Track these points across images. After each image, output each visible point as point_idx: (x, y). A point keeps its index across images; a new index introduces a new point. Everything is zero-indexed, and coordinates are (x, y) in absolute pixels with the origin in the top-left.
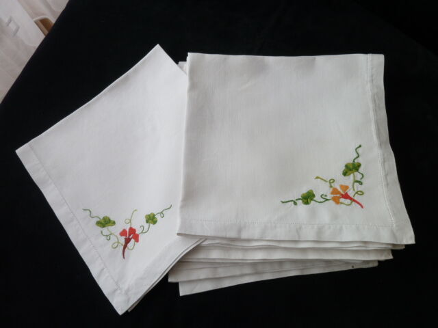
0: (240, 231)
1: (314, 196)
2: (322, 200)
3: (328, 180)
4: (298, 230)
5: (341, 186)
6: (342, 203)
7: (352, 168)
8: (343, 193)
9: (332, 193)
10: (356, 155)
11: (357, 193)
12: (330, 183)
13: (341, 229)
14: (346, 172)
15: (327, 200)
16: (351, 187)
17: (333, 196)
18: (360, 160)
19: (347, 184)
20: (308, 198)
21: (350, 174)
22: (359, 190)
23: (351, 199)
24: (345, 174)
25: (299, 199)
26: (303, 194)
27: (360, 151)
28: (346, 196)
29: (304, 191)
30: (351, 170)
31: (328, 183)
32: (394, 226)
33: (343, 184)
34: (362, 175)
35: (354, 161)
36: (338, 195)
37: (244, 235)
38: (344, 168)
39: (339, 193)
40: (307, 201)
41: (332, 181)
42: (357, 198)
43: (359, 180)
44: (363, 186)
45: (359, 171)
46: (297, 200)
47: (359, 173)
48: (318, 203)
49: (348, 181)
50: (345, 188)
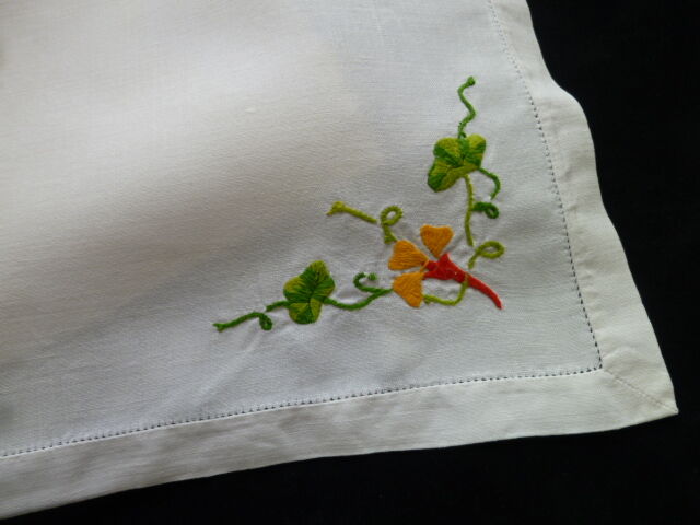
1: (331, 285)
3: (376, 216)
5: (426, 233)
6: (428, 300)
7: (457, 158)
8: (430, 258)
9: (395, 265)
10: (462, 112)
11: (481, 251)
12: (386, 226)
14: (441, 176)
15: (378, 293)
16: (459, 231)
17: (397, 275)
19: (437, 224)
20: (309, 295)
21: (454, 182)
22: (487, 239)
23: (460, 277)
24: (437, 180)
25: (279, 305)
26: (292, 283)
28: (443, 270)
29: (291, 269)
30: (453, 164)
31: (377, 232)
33: (433, 226)
34: (495, 178)
35: (461, 132)
36: (417, 270)
38: (431, 158)
39: (418, 260)
40: (309, 310)
41: (391, 215)
42: (482, 271)
43: (487, 199)
44: (502, 222)
45: (484, 165)
46: (270, 308)
47: (483, 172)
48: (347, 313)
49: (450, 210)
50: (436, 238)
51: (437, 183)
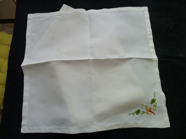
1: (140, 111)
2: (143, 113)
6: (149, 114)
7: (153, 101)
8: (149, 110)
9: (146, 110)
10: (154, 96)
11: (154, 110)
12: (146, 107)
16: (152, 108)
19: (151, 107)
23: (152, 112)
26: (136, 111)
28: (150, 111)
29: (137, 109)
30: (153, 102)
31: (145, 107)
35: (154, 98)
38: (151, 101)
42: (154, 112)
43: (155, 105)
44: (156, 107)
45: (156, 102)
46: (134, 113)
48: (141, 114)
49: (152, 106)
50: (150, 108)
51: (151, 103)
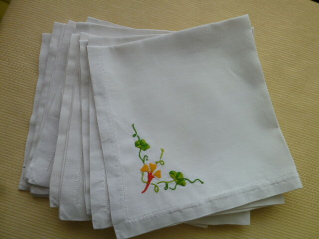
0: (100, 94)
1: (145, 150)
2: (142, 157)
3: (162, 159)
4: (110, 141)
5: (159, 172)
6: (143, 174)
7: (179, 179)
8: (153, 174)
9: (151, 165)
10: (192, 180)
11: (156, 186)
12: (160, 162)
13: (117, 176)
14: (173, 174)
15: (143, 161)
16: (161, 180)
17: (148, 165)
18: (188, 184)
20: (142, 145)
21: (172, 177)
22: (159, 188)
23: (149, 181)
24: (172, 173)
25: (139, 138)
26: (144, 141)
27: (198, 183)
28: (150, 177)
29: (148, 141)
30: (177, 177)
31: (159, 160)
32: (129, 221)
33: (161, 173)
34: (175, 189)
35: (186, 179)
36: (150, 170)
37: (97, 99)
39: (152, 171)
40: (138, 145)
41: (162, 162)
42: (151, 187)
43: (169, 186)
44: (164, 191)
46: (138, 136)
47: (176, 186)
48: (138, 154)
49: (165, 177)
50: (158, 175)
